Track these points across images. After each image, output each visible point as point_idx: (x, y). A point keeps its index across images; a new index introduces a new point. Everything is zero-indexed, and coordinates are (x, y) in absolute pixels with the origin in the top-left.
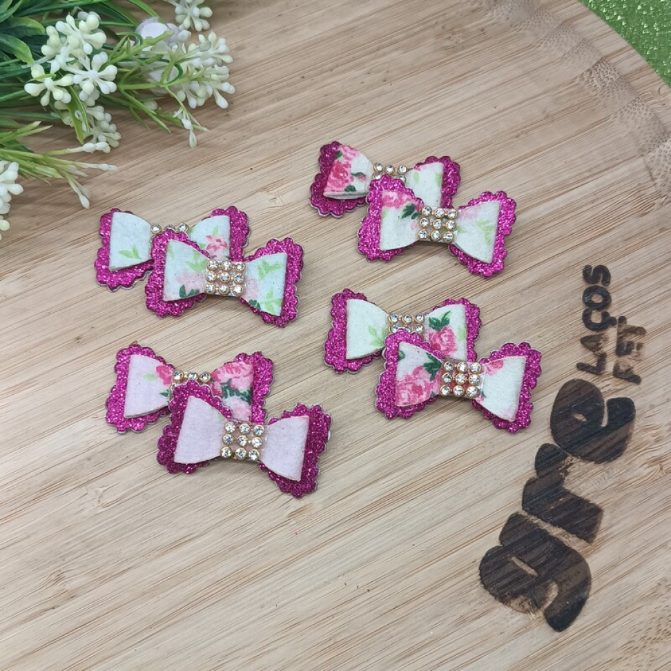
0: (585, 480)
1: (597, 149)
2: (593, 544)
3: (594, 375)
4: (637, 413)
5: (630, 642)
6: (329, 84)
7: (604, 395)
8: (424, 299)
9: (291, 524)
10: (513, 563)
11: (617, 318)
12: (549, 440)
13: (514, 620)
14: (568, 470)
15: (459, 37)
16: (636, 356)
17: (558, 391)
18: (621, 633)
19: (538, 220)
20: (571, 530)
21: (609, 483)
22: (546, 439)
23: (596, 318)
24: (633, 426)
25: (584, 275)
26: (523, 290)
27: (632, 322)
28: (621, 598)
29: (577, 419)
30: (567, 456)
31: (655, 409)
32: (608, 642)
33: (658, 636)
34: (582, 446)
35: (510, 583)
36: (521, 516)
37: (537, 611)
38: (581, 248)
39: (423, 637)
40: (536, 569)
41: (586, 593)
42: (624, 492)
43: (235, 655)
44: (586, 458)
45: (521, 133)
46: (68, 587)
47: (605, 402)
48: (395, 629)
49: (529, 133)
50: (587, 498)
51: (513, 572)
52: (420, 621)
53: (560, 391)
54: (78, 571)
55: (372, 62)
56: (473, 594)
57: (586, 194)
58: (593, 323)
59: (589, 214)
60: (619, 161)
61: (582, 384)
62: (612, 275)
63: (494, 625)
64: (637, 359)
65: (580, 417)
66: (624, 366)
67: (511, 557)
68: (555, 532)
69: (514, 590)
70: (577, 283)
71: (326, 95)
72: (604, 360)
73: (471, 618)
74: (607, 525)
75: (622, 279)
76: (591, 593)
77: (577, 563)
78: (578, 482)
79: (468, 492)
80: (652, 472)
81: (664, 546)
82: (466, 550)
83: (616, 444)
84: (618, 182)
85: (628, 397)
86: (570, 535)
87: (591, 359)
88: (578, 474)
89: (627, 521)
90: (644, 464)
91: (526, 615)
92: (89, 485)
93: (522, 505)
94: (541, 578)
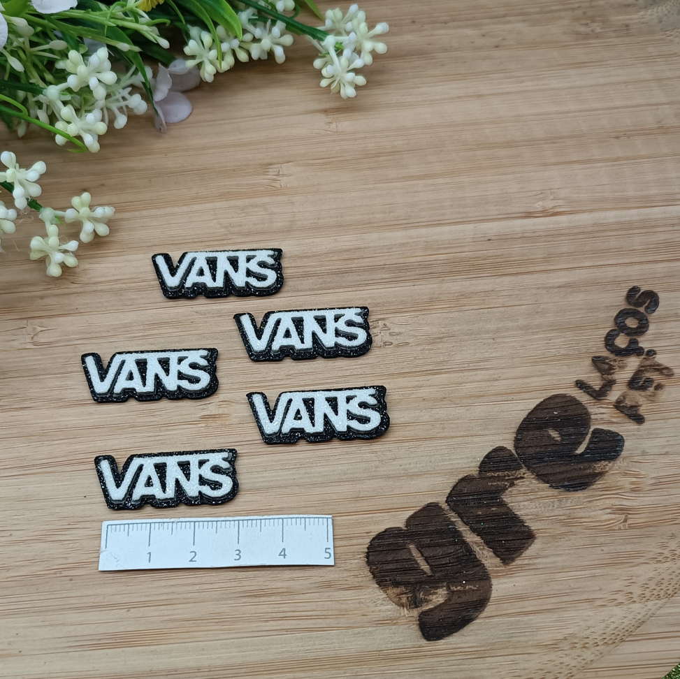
0: (531, 500)
2: (508, 567)
3: (592, 398)
4: (624, 454)
6: (436, 35)
7: (593, 422)
9: (199, 425)
10: (409, 551)
11: (646, 350)
12: (509, 445)
13: (383, 608)
14: (516, 482)
15: (598, 26)
16: (650, 396)
17: (542, 400)
18: (496, 670)
19: (602, 224)
21: (556, 512)
22: (506, 442)
24: (613, 465)
25: (627, 295)
26: (551, 287)
27: (660, 359)
28: (511, 635)
29: (549, 436)
30: (521, 468)
31: (647, 457)
34: (544, 464)
37: (413, 608)
38: (637, 267)
39: (279, 585)
42: (569, 528)
44: (542, 477)
45: (622, 135)
47: (591, 430)
49: (632, 138)
50: (522, 518)
53: (544, 400)
55: (491, 27)
56: (352, 564)
57: (669, 216)
58: (616, 346)
59: (662, 237)
61: (573, 401)
62: (660, 304)
63: (359, 603)
64: (650, 399)
65: (554, 434)
66: (631, 401)
68: (471, 538)
70: (617, 300)
71: (429, 44)
73: (339, 587)
74: (533, 554)
75: (670, 312)
76: (482, 615)
78: (520, 498)
79: (394, 463)
80: (609, 520)
81: (588, 600)
82: (366, 519)
83: (582, 477)
85: (621, 434)
86: (486, 547)
87: (595, 381)
88: (525, 490)
89: (559, 558)
90: (606, 509)
91: (399, 608)
92: (30, 321)
93: (447, 498)
94: (433, 578)
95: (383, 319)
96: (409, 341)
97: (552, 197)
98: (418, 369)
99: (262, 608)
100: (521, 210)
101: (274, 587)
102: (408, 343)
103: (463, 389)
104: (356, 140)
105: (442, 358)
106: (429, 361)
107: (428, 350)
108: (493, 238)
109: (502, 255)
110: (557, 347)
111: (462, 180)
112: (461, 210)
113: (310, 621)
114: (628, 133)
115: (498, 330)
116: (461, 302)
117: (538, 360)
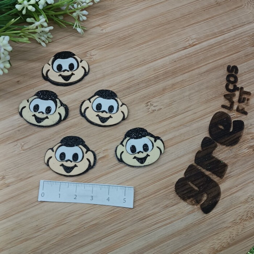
0: (223, 152)
1: (237, 18)
2: (223, 179)
3: (229, 110)
4: (245, 127)
5: (235, 220)
7: (232, 118)
8: (160, 75)
9: (99, 162)
10: (190, 185)
11: (240, 88)
12: (208, 135)
13: (188, 208)
17: (213, 116)
18: (231, 216)
19: (211, 45)
20: (214, 173)
21: (231, 155)
22: (206, 135)
23: (231, 87)
24: (243, 132)
25: (227, 69)
26: (201, 74)
27: (245, 89)
28: (232, 202)
29: (220, 128)
31: (252, 126)
32: (225, 220)
33: (247, 219)
34: (222, 139)
35: (187, 193)
36: (194, 165)
37: (197, 204)
38: (227, 58)
39: (150, 212)
40: (199, 188)
41: (218, 199)
42: (236, 159)
43: (73, 214)
44: (222, 144)
46: (6, 182)
47: (232, 121)
48: (138, 208)
49: (209, 10)
50: (221, 160)
51: (189, 188)
52: (149, 205)
54: (11, 176)
56: (172, 196)
57: (231, 36)
58: (230, 89)
59: (231, 44)
60: (245, 24)
61: (223, 113)
62: (239, 70)
63: (179, 209)
64: (247, 105)
65: (221, 127)
66: (241, 107)
67: (188, 182)
68: (208, 173)
69: (189, 195)
70: (224, 72)
72: (233, 104)
73: (170, 206)
74: (229, 172)
75: (243, 72)
76: (220, 199)
77: (215, 186)
78: (218, 153)
79: (173, 154)
80: (248, 152)
81: (251, 182)
82: (170, 178)
83: (235, 139)
84: (244, 32)
85: (242, 120)
86: (213, 175)
87: (228, 104)
88: (219, 150)
89: (237, 171)
90: (246, 148)
91: (193, 206)
92: (18, 141)
93: (195, 161)
94: (200, 191)
95: (149, 102)
96: (162, 107)
97: (191, 39)
98: (168, 117)
99: (148, 223)
100: (182, 47)
101: (148, 214)
102: (161, 108)
103: (186, 120)
104: (114, 34)
105: (175, 111)
106: (171, 113)
107: (169, 109)
108: (176, 60)
109: (181, 66)
110: (211, 95)
111: (157, 41)
112: (161, 52)
113: (165, 222)
114: (207, 8)
115: (190, 94)
116: (173, 88)
117: (206, 102)
